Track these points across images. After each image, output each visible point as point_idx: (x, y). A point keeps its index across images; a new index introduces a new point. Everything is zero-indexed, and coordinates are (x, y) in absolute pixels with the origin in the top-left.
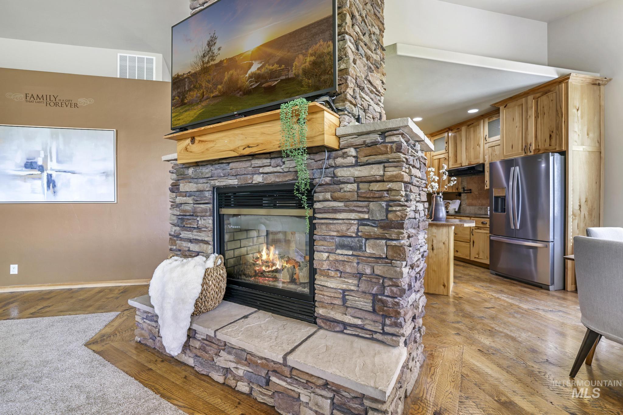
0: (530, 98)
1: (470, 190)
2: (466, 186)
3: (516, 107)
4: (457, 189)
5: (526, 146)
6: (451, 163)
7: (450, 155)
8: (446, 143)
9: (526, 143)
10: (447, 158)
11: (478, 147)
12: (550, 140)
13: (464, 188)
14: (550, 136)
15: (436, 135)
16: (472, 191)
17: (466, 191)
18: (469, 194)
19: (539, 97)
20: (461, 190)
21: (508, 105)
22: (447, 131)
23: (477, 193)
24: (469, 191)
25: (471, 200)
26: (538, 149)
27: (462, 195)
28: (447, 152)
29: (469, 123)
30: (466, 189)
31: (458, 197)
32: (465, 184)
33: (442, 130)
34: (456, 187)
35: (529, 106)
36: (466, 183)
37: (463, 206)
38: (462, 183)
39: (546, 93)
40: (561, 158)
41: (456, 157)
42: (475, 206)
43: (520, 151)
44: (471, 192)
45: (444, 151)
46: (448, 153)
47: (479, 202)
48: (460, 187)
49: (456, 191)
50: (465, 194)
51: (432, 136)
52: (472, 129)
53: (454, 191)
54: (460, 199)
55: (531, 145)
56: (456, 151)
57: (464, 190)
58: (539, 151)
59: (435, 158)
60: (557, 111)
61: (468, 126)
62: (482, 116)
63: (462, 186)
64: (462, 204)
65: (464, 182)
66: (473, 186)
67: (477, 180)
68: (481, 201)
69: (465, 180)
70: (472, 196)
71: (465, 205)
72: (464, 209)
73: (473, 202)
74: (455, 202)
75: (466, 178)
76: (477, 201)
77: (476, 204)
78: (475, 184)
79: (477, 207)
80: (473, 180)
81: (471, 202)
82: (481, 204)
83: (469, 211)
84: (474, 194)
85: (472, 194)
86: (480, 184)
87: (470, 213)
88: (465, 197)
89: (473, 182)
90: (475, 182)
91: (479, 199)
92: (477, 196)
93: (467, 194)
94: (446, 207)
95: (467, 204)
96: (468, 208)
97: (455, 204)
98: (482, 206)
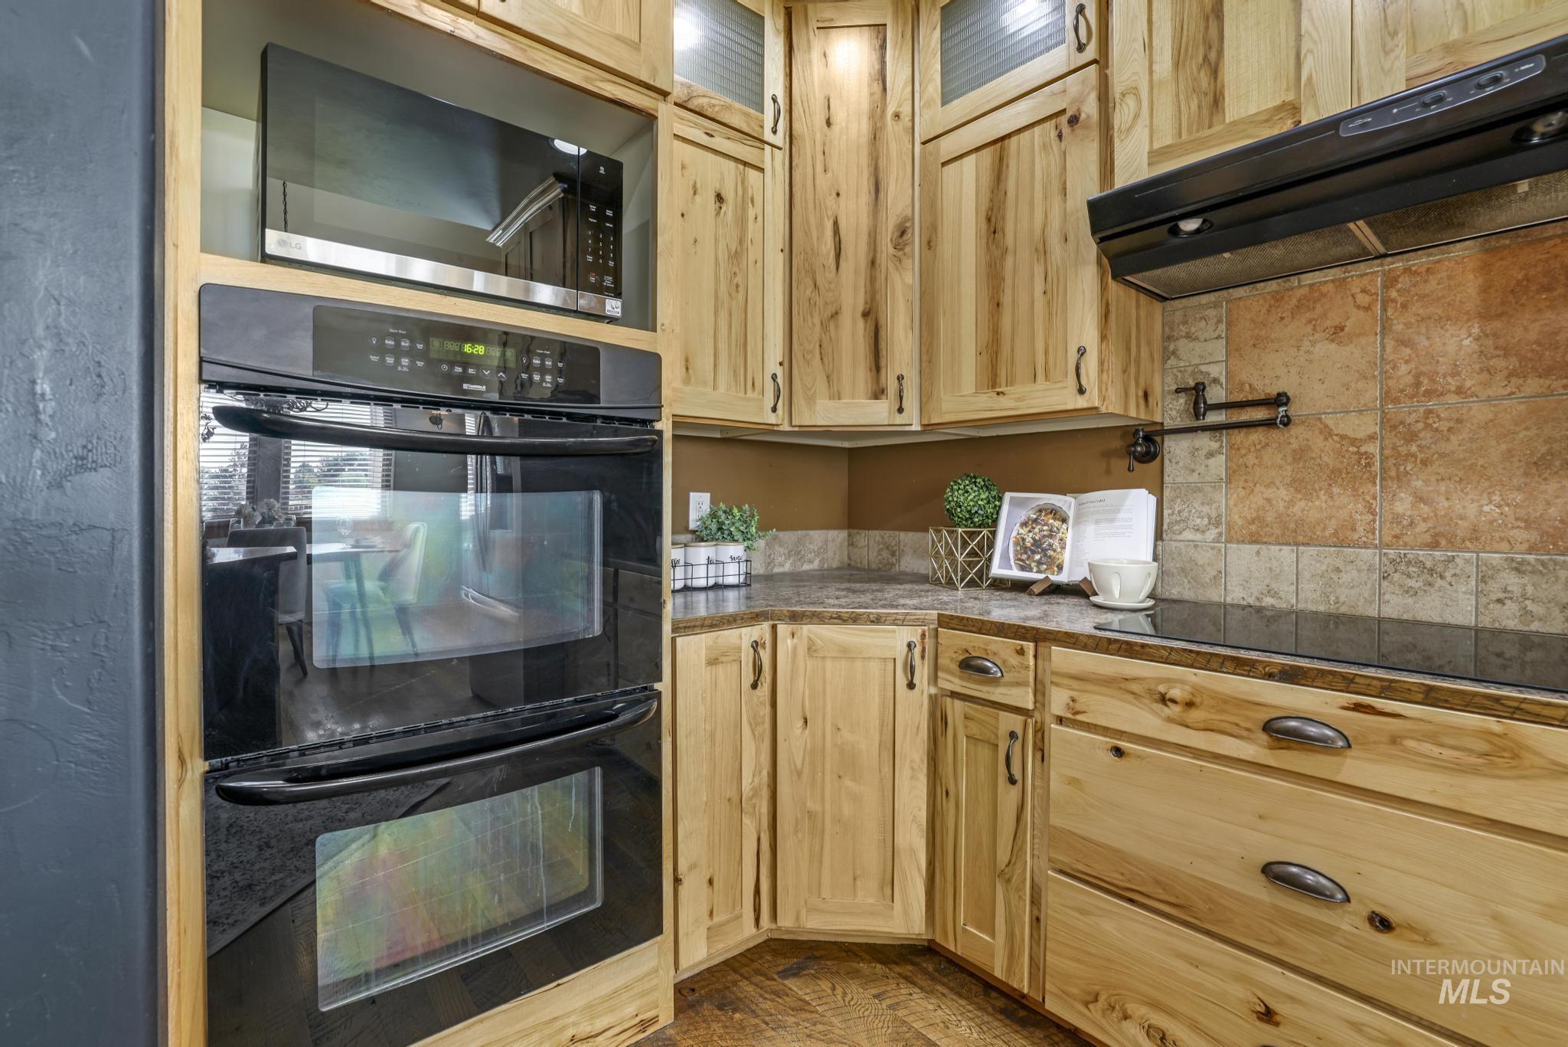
1: (1280, 400)
2: (1217, 371)
6: (1133, 140)
10: (1090, 108)
13: (1198, 390)
16: (1293, 410)
17: (1213, 418)
18: (1257, 436)
20: (1172, 411)
23: (1365, 426)
24: (1260, 414)
25: (1282, 494)
27: (1176, 448)
28: (1088, 56)
30: (1214, 395)
32: (1208, 358)
36: (1219, 349)
37: (1182, 538)
42: (1341, 543)
44: (1287, 422)
46: (1101, 61)
50: (1205, 441)
54: (1158, 489)
57: (1199, 408)
59: (948, 146)
63: (1179, 375)
64: (1178, 523)
65: (1197, 339)
66: (1311, 362)
67: (1367, 309)
68: (1420, 499)
69: (1203, 323)
70: (1300, 455)
71: (1212, 534)
72: (1196, 564)
73: (1303, 504)
74: (1118, 511)
75: (1216, 305)
76: (1368, 498)
77: (1354, 530)
78: (1333, 341)
79: (1366, 554)
80: (1314, 308)
81: (1282, 504)
82: (1422, 527)
83: (1256, 588)
84: (1327, 433)
85: (1294, 430)
86: (1403, 342)
87: (1268, 601)
88: (1212, 462)
89: (1314, 329)
90: (1336, 327)
91: (1393, 474)
92: (1363, 449)
93: (1239, 436)
94: (1037, 543)
95: (1230, 526)
96: (1243, 557)
97: (1112, 520)
98: (1434, 545)
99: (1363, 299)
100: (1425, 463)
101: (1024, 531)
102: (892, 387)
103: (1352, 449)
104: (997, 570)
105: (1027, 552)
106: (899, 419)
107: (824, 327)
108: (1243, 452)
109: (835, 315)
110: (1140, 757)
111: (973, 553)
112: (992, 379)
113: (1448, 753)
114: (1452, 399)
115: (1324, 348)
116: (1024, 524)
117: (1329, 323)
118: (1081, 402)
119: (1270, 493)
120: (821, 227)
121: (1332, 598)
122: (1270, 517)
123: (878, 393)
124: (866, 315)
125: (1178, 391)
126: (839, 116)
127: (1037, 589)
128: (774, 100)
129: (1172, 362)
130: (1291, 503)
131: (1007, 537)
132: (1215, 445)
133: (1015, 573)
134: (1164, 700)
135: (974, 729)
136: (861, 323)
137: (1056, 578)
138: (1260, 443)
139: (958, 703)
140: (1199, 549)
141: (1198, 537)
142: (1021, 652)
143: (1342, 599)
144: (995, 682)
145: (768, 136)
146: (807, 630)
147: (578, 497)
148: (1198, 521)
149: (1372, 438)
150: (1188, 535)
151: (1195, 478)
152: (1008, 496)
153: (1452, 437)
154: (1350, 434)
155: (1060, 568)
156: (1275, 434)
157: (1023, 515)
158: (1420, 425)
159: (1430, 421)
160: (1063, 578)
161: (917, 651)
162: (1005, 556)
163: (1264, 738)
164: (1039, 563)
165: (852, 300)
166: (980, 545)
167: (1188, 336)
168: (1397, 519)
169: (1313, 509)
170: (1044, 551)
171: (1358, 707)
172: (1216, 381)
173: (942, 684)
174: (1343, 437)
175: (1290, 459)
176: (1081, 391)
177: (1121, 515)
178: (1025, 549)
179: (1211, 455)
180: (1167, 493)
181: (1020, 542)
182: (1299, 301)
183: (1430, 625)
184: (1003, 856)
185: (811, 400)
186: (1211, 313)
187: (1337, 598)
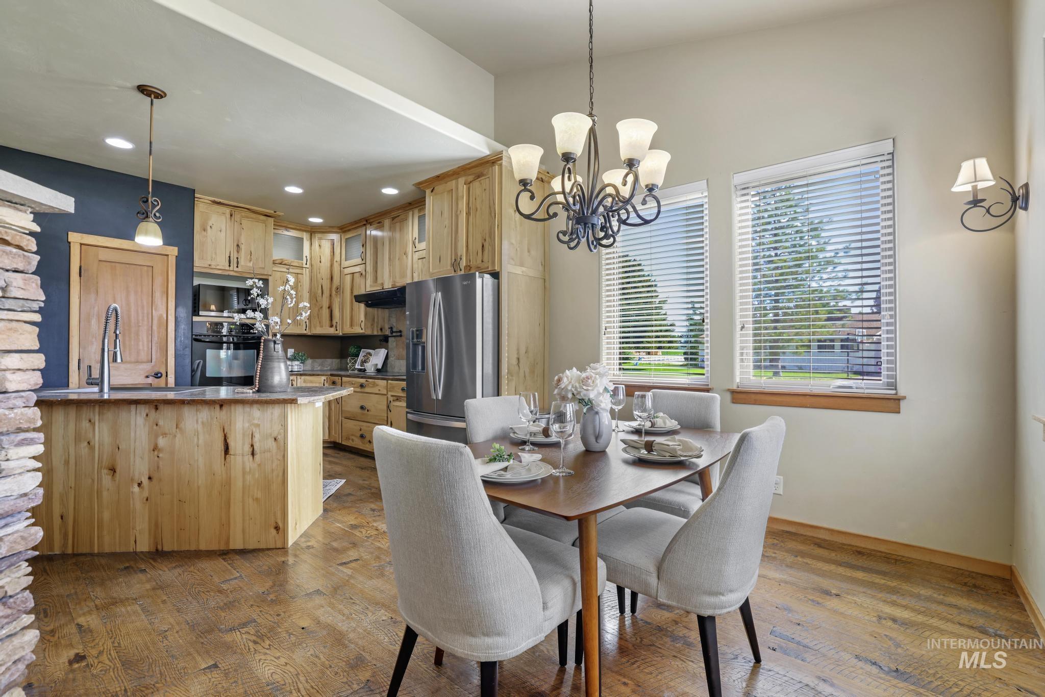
0: (461, 180)
1: (400, 332)
2: (395, 324)
3: (446, 193)
4: (381, 329)
5: (455, 260)
6: (369, 282)
7: (368, 269)
8: (363, 246)
9: (456, 254)
10: (364, 273)
11: (405, 256)
12: (483, 252)
13: (391, 328)
14: (483, 246)
15: (349, 230)
16: (403, 334)
17: (394, 334)
18: (399, 338)
19: (471, 182)
20: (388, 332)
21: (435, 188)
22: (365, 225)
24: (398, 334)
25: (401, 350)
26: (469, 266)
27: (390, 339)
28: (364, 262)
29: (394, 214)
30: (394, 330)
31: (384, 343)
32: (393, 321)
33: (356, 222)
34: (379, 327)
35: (460, 194)
36: (395, 320)
37: (391, 359)
38: (389, 320)
39: (479, 177)
40: (493, 282)
41: (376, 272)
43: (449, 268)
44: (401, 336)
45: (359, 261)
46: (365, 264)
48: (387, 327)
49: (380, 333)
50: (393, 339)
51: (345, 232)
52: (398, 225)
53: (375, 333)
54: (386, 348)
55: (461, 259)
56: (377, 263)
57: (392, 332)
58: (470, 270)
59: (346, 271)
60: (490, 207)
61: (393, 219)
62: (410, 204)
63: (390, 325)
64: (388, 354)
66: (404, 325)
69: (394, 314)
71: (394, 358)
72: (392, 365)
74: (379, 353)
85: (403, 339)
94: (365, 361)
101: (363, 358)
102: (334, 326)
106: (336, 332)
107: (319, 310)
109: (322, 307)
112: (352, 325)
113: (371, 385)
116: (363, 356)
119: (399, 348)
120: (318, 286)
123: (332, 326)
124: (329, 308)
125: (389, 328)
126: (323, 260)
128: (306, 257)
129: (390, 322)
131: (360, 359)
133: (360, 367)
136: (328, 310)
140: (393, 361)
145: (305, 266)
146: (303, 377)
147: (252, 351)
148: (393, 355)
151: (392, 346)
152: (361, 350)
157: (364, 354)
161: (326, 382)
162: (359, 364)
165: (325, 304)
166: (355, 361)
172: (394, 327)
178: (362, 362)
179: (393, 342)
180: (388, 349)
181: (362, 360)
185: (315, 327)
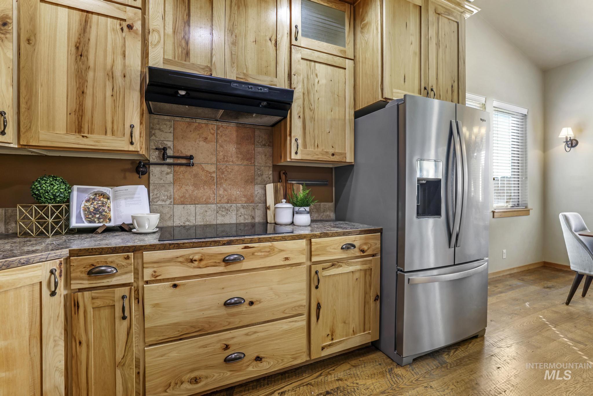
1: (191, 157)
2: (170, 144)
5: (425, 88)
9: (426, 82)
10: (138, 27)
12: (452, 92)
13: (163, 150)
17: (169, 161)
18: (183, 168)
20: (154, 157)
23: (212, 168)
24: (184, 161)
25: (191, 188)
27: (155, 170)
30: (170, 152)
35: (430, 18)
36: (170, 137)
37: (158, 203)
39: (448, 14)
42: (207, 203)
44: (193, 165)
47: (221, 192)
50: (165, 169)
54: (148, 185)
55: (432, 90)
57: (164, 156)
63: (156, 143)
64: (156, 198)
65: (162, 131)
66: (199, 147)
67: (213, 134)
68: (225, 190)
69: (165, 126)
70: (196, 176)
71: (168, 202)
72: (163, 213)
73: (197, 191)
74: (134, 194)
75: (170, 121)
76: (213, 189)
77: (210, 199)
78: (204, 142)
79: (213, 206)
80: (200, 130)
81: (191, 191)
82: (225, 198)
83: (183, 219)
84: (203, 170)
85: (195, 168)
86: (221, 146)
87: (187, 223)
88: (168, 176)
89: (200, 137)
90: (205, 138)
91: (218, 184)
92: (212, 175)
93: (177, 168)
94: (96, 209)
95: (174, 199)
96: (179, 209)
97: (133, 198)
98: (228, 203)
99: (212, 131)
100: (226, 180)
101: (88, 204)
103: (209, 175)
104: (74, 223)
105: (90, 214)
108: (179, 173)
110: (184, 285)
111: (57, 217)
112: (78, 128)
113: (263, 254)
114: (231, 163)
115: (202, 143)
116: (88, 201)
117: (203, 136)
118: (131, 148)
119: (187, 188)
121: (205, 220)
122: (187, 196)
125: (156, 149)
127: (99, 231)
129: (153, 137)
130: (193, 191)
131: (79, 207)
132: (169, 170)
133: (86, 224)
134: (192, 261)
135: (98, 303)
137: (108, 225)
138: (184, 171)
139: (86, 294)
140: (164, 208)
141: (163, 203)
142: (128, 258)
143: (207, 220)
144: (111, 275)
148: (163, 197)
149: (214, 172)
150: (160, 203)
151: (162, 182)
152: (75, 187)
153: (231, 174)
154: (209, 171)
155: (110, 220)
156: (188, 168)
157: (86, 196)
158: (225, 170)
159: (227, 169)
160: (112, 224)
161: (57, 273)
162: (79, 217)
163: (223, 264)
164: (99, 218)
166: (61, 212)
167: (159, 129)
168: (220, 195)
169: (199, 193)
170: (101, 213)
171: (246, 248)
172: (169, 147)
173: (73, 287)
174: (207, 171)
175: (193, 177)
176: (132, 143)
177: (136, 196)
178: (90, 213)
179: (168, 174)
180: (151, 187)
181: (86, 209)
182: (196, 127)
183: (227, 224)
184: (119, 355)
186: (168, 123)
187: (206, 220)
